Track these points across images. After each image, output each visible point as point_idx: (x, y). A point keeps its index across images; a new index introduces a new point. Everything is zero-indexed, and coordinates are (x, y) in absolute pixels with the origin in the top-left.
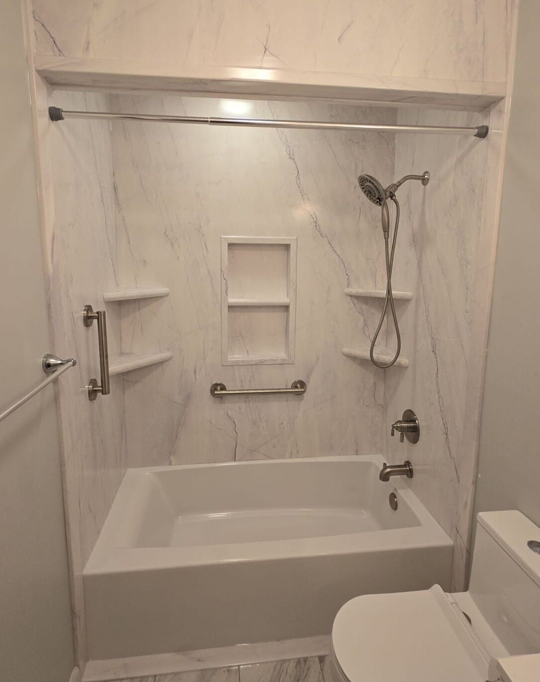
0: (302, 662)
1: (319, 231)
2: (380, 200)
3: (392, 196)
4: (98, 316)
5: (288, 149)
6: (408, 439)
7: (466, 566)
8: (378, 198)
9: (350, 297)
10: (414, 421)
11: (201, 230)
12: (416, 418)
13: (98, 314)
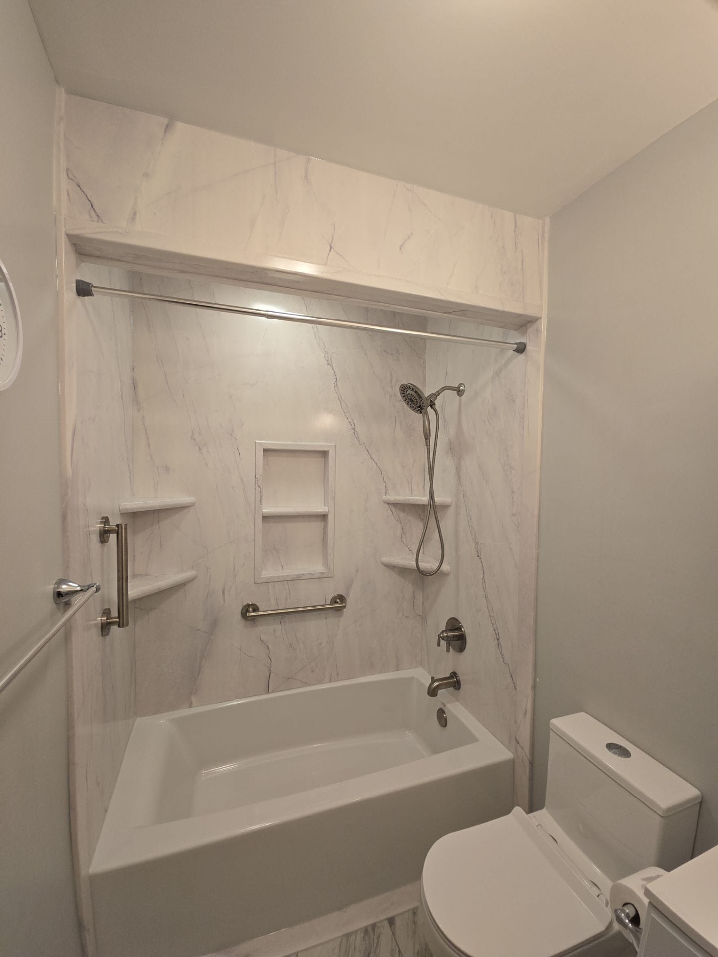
0: (370, 931)
1: (357, 438)
2: (421, 409)
3: (432, 405)
4: (118, 530)
5: (326, 355)
6: (454, 649)
7: (529, 780)
8: (420, 407)
9: (388, 506)
10: (459, 628)
11: (233, 434)
12: (462, 625)
13: (118, 528)
